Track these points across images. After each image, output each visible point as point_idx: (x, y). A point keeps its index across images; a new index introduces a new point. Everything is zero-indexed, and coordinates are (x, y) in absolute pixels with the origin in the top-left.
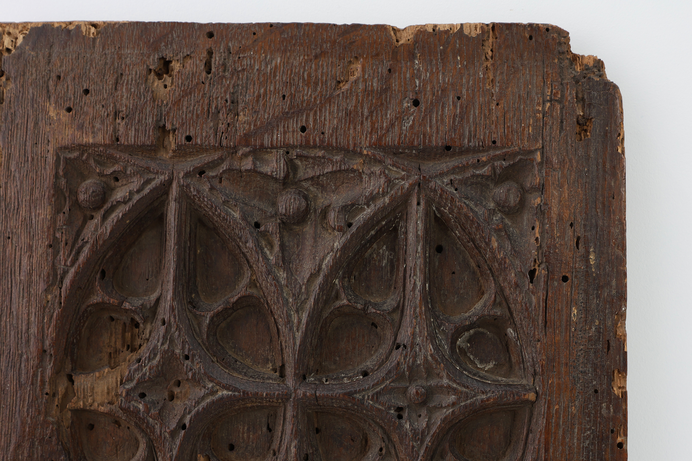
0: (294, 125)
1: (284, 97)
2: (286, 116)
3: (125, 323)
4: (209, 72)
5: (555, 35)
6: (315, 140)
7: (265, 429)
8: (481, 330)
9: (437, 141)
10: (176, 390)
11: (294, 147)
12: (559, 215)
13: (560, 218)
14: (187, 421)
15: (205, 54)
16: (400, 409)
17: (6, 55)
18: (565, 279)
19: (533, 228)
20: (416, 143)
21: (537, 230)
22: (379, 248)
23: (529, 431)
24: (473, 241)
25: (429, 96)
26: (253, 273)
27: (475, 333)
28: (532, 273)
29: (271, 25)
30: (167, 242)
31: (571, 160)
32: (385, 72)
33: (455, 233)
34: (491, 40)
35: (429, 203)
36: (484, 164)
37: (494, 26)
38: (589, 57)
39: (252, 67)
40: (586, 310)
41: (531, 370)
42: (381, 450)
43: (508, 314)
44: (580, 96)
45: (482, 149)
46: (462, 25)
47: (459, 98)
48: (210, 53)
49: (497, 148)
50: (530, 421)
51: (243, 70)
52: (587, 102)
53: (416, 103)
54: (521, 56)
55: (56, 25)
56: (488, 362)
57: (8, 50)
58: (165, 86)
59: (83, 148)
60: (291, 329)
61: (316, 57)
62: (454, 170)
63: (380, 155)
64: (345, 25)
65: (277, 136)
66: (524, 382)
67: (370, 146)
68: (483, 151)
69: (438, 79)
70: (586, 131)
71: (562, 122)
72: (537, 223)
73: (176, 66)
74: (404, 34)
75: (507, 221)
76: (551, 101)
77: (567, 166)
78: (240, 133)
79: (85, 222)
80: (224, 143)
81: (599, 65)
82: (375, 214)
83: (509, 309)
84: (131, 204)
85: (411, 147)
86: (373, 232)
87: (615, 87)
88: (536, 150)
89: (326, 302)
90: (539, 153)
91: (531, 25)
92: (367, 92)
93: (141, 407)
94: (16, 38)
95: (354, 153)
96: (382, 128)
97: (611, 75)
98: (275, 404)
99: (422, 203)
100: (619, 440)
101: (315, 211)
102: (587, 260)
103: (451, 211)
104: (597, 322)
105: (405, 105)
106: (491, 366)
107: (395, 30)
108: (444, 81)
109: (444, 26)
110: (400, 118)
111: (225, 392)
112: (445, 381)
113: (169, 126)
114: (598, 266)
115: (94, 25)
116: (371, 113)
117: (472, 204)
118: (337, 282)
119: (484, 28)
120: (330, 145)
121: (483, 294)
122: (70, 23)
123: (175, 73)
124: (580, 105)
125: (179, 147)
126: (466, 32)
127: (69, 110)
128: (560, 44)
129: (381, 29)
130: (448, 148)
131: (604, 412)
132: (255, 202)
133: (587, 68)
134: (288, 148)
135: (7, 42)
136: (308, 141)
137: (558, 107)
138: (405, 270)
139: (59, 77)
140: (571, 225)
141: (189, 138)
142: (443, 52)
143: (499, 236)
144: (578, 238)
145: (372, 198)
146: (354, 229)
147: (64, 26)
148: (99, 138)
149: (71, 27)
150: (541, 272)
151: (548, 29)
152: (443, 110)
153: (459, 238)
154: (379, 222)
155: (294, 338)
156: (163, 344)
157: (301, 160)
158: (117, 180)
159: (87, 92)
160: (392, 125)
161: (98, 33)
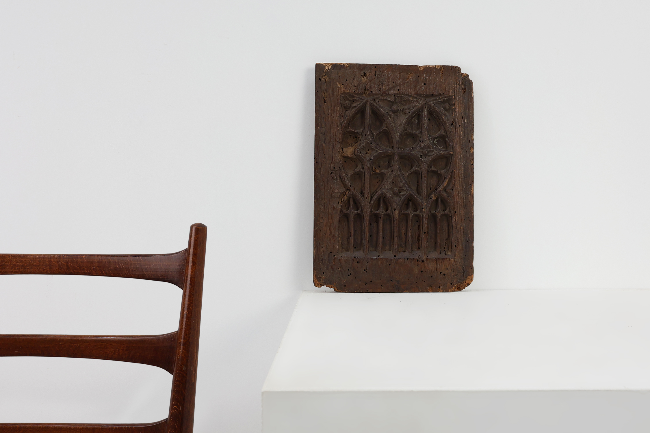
0: (396, 89)
1: (394, 82)
2: (394, 87)
3: (353, 137)
4: (375, 76)
5: (457, 69)
6: (401, 93)
7: (387, 162)
8: (439, 139)
9: (430, 93)
10: (368, 152)
11: (396, 94)
12: (458, 111)
13: (458, 112)
14: (372, 158)
15: (374, 72)
16: (421, 156)
17: (326, 71)
18: (460, 126)
19: (452, 114)
20: (425, 94)
21: (453, 114)
22: (415, 119)
23: (451, 161)
24: (438, 117)
25: (428, 82)
26: (386, 124)
27: (438, 140)
28: (452, 124)
29: (390, 65)
30: (366, 117)
31: (461, 98)
32: (417, 76)
33: (433, 116)
34: (442, 69)
35: (428, 107)
36: (441, 99)
37: (443, 66)
38: (465, 74)
39: (386, 75)
40: (464, 133)
41: (451, 147)
42: (416, 166)
43: (446, 135)
44: (463, 83)
45: (441, 95)
46: (435, 66)
47: (435, 83)
48: (376, 71)
49: (444, 95)
50: (451, 159)
51: (384, 76)
52: (465, 84)
53: (425, 84)
54: (449, 73)
55: (338, 64)
56: (441, 147)
57: (327, 70)
58: (365, 79)
59: (346, 94)
60: (395, 137)
61: (401, 73)
62: (434, 100)
63: (416, 96)
64: (407, 65)
65: (392, 92)
66: (450, 150)
67: (414, 94)
68: (441, 96)
69: (430, 78)
70: (465, 91)
71: (459, 89)
72: (453, 113)
73: (368, 75)
74: (421, 67)
75: (446, 112)
76: (457, 84)
77: (460, 99)
78: (384, 91)
79: (346, 112)
80: (380, 93)
81: (468, 76)
82: (415, 110)
83: (446, 133)
84: (357, 107)
85: (424, 94)
86: (414, 115)
87: (472, 81)
88: (453, 96)
89: (403, 131)
90: (454, 96)
91: (452, 66)
92: (413, 81)
93: (361, 154)
94: (329, 67)
95: (410, 95)
96: (417, 90)
97: (470, 78)
98: (391, 155)
99: (426, 108)
100: (472, 163)
101: (400, 110)
102: (465, 121)
103: (433, 110)
104: (467, 136)
105: (422, 85)
106: (442, 147)
107: (419, 66)
108: (431, 79)
109: (431, 66)
110: (422, 87)
111: (381, 151)
112: (432, 149)
113: (367, 89)
114: (467, 123)
115: (347, 64)
116: (414, 86)
117: (438, 108)
118: (406, 126)
119: (440, 66)
120: (404, 94)
121: (440, 130)
122: (342, 63)
123: (367, 76)
124: (463, 85)
125: (369, 94)
126: (436, 67)
127: (343, 84)
128: (459, 71)
129: (416, 66)
130: (432, 95)
131: (468, 156)
132: (386, 107)
133: (464, 76)
134: (395, 94)
135: (327, 68)
136: (399, 93)
137: (458, 85)
138: (422, 124)
139: (340, 77)
140: (461, 113)
141: (371, 92)
142: (431, 72)
143: (445, 116)
144: (463, 116)
145: (415, 106)
146: (410, 113)
147: (340, 64)
148: (350, 91)
149: (342, 65)
150: (454, 124)
151: (456, 67)
152: (431, 86)
153: (434, 117)
154: (416, 112)
155: (396, 139)
156: (365, 140)
157: (397, 97)
158: (353, 101)
159: (347, 80)
160: (419, 89)
161: (349, 66)
